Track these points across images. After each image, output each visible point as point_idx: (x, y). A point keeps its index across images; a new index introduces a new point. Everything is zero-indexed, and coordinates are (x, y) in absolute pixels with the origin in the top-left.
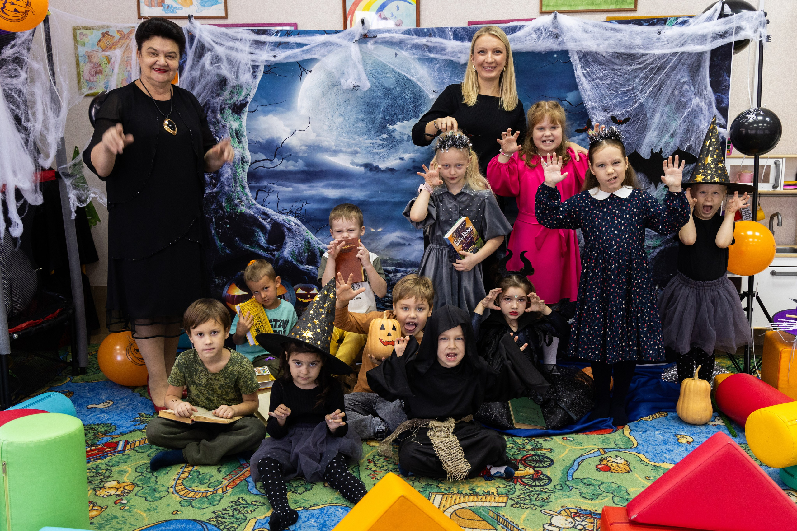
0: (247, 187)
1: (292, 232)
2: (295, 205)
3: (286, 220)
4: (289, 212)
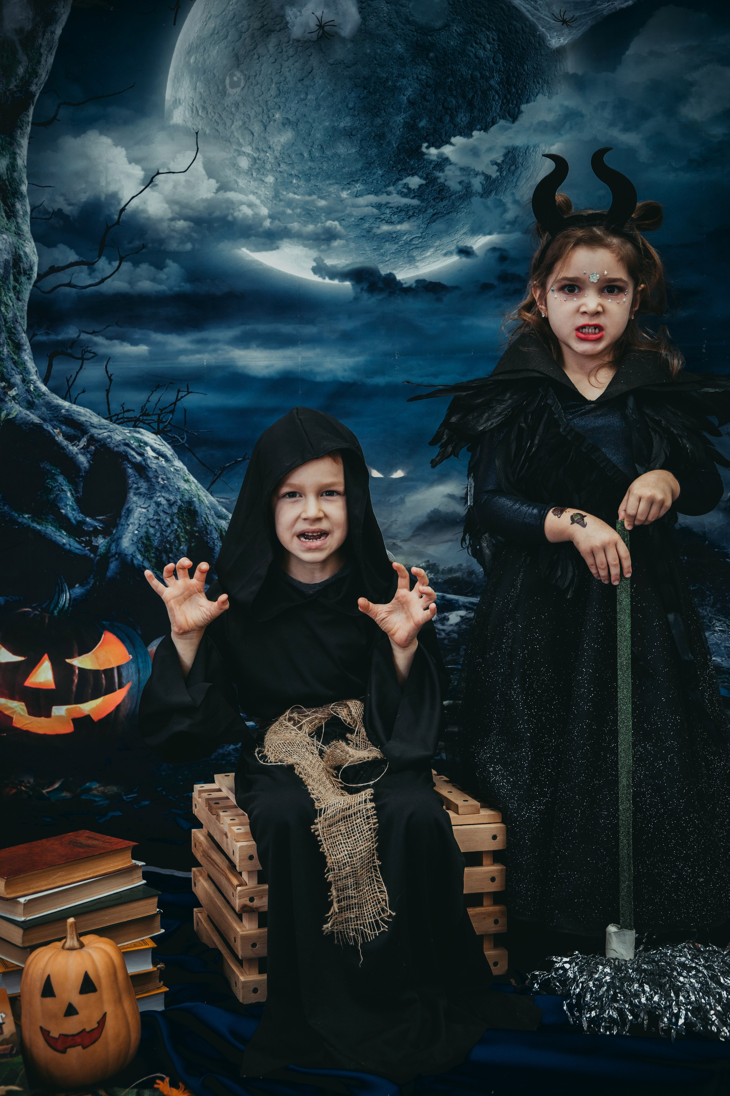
0: (27, 347)
1: (148, 479)
2: (155, 397)
3: (132, 442)
4: (141, 418)
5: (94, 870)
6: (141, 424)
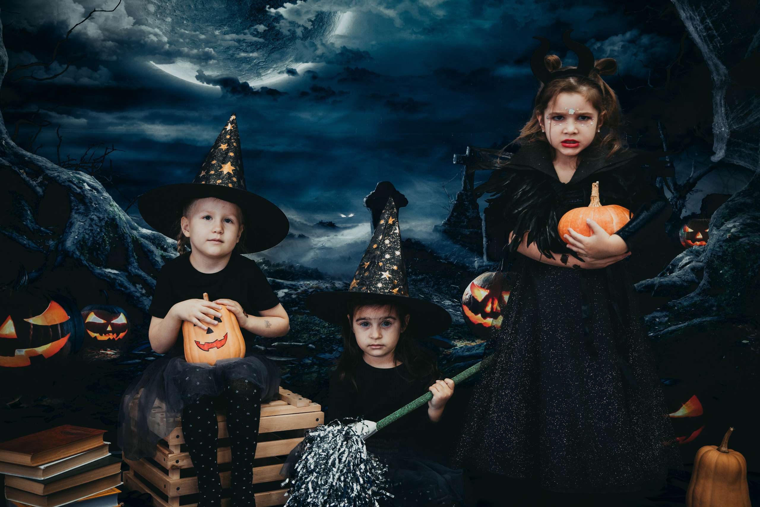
1: (85, 204)
2: (91, 152)
3: (74, 180)
4: (81, 164)
5: (82, 448)
6: (80, 169)
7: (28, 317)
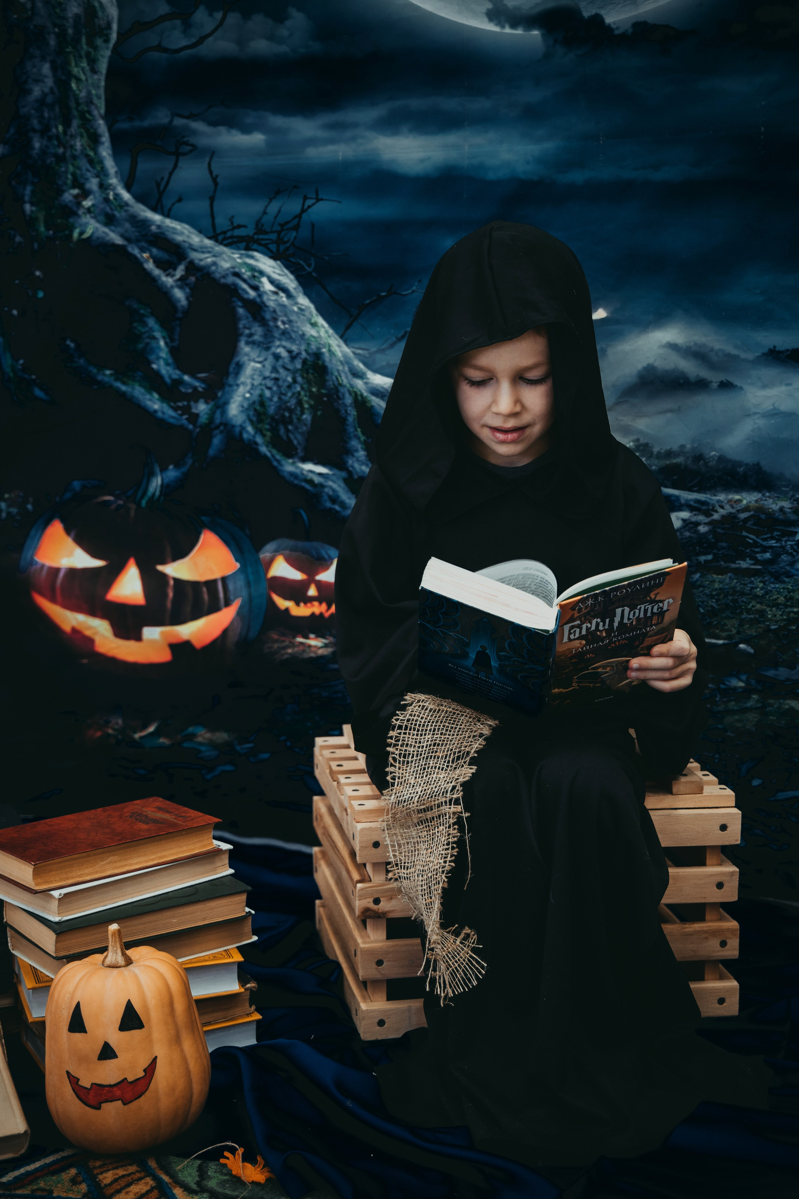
0: (106, 138)
1: (263, 323)
3: (243, 270)
4: (256, 237)
5: (159, 855)
6: (255, 246)
7: (164, 562)
